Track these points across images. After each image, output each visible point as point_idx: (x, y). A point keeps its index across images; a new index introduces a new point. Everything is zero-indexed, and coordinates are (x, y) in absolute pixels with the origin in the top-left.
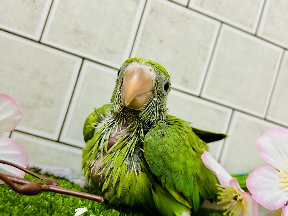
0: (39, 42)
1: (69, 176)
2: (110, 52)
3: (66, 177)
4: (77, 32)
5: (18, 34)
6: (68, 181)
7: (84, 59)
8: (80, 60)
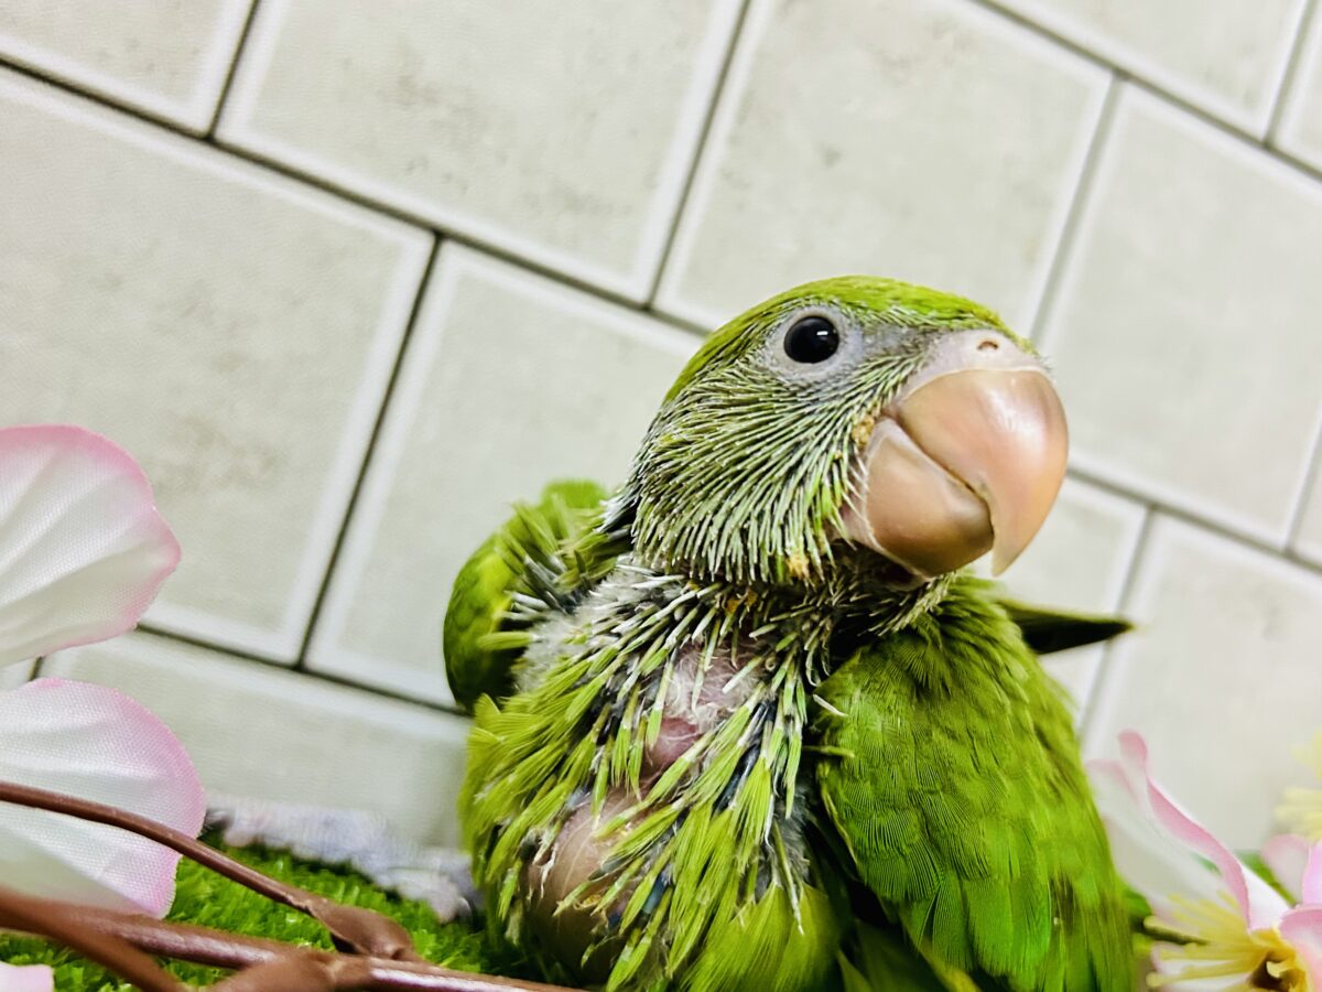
0: (209, 139)
1: (374, 856)
2: (574, 203)
3: (357, 864)
4: (408, 90)
5: (95, 93)
6: (366, 880)
7: (440, 236)
8: (421, 243)
